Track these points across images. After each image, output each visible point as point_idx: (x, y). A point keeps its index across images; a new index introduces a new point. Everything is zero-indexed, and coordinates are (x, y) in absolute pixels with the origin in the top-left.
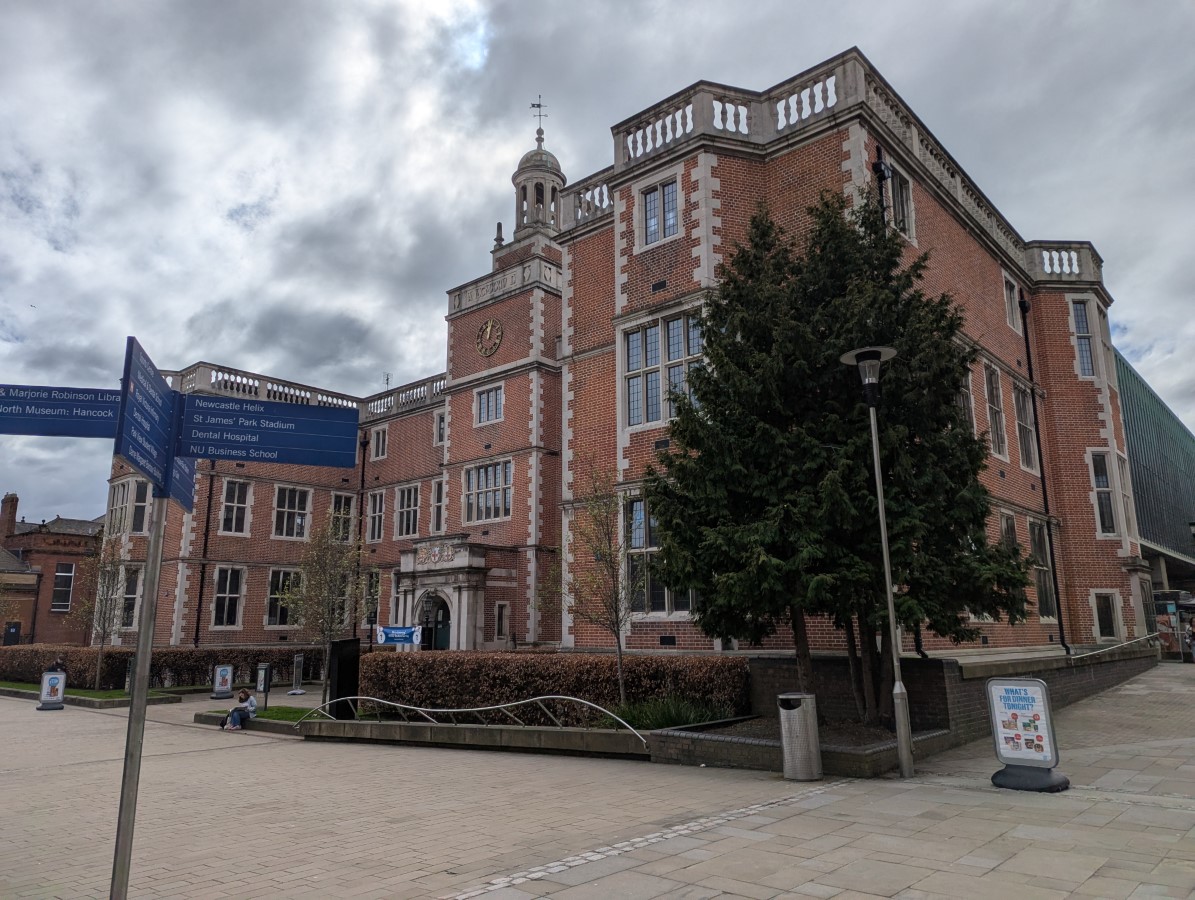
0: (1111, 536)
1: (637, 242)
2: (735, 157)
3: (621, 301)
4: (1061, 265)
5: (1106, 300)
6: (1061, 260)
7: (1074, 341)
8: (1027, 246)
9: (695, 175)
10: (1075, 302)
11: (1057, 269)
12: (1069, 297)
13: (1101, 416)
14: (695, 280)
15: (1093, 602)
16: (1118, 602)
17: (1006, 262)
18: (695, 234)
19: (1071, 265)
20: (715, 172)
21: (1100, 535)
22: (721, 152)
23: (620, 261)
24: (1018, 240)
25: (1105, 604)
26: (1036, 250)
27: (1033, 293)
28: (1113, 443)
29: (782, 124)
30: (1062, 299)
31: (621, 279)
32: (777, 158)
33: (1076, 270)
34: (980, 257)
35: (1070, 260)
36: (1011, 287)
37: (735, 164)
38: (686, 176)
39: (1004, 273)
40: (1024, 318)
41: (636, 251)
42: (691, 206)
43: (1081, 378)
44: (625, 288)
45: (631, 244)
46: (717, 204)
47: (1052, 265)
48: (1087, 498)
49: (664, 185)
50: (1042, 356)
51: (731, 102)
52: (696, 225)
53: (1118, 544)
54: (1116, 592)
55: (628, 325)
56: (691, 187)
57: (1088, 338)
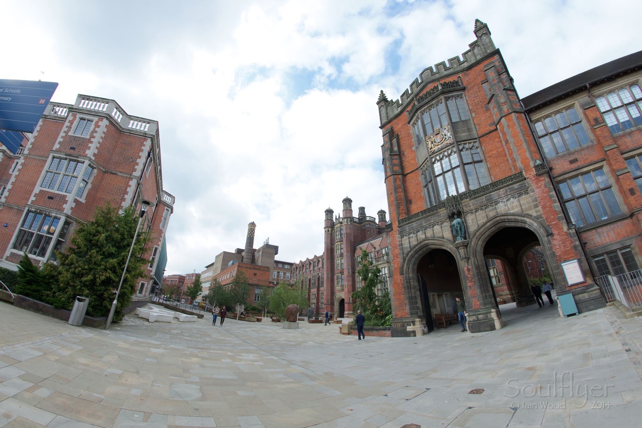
0: (151, 269)
1: (71, 131)
2: (114, 126)
3: (57, 146)
4: (167, 199)
5: (172, 212)
6: (168, 198)
7: (163, 218)
8: (163, 191)
9: (100, 123)
10: (167, 209)
11: (166, 200)
12: (166, 208)
13: (161, 239)
14: (86, 153)
15: (140, 284)
16: (146, 286)
17: (158, 193)
18: (92, 140)
19: (169, 200)
20: (106, 126)
21: (149, 268)
22: (110, 122)
23: (62, 134)
24: (162, 188)
25: (143, 285)
26: (164, 193)
27: (160, 202)
28: (160, 246)
29: (130, 126)
30: (164, 208)
31: (60, 139)
32: (125, 134)
33: (170, 202)
34: (155, 188)
35: (170, 199)
36: (156, 199)
37: (113, 128)
38: (97, 122)
39: (157, 195)
40: (156, 208)
41: (70, 134)
42: (94, 131)
43: (161, 228)
44: (60, 143)
45: (69, 131)
46: (103, 135)
47: (166, 198)
48: (150, 257)
49: (88, 120)
50: (155, 219)
51: (119, 111)
52: (94, 137)
53: (151, 271)
54: (146, 283)
55: (56, 155)
56: (97, 126)
57: (166, 219)
